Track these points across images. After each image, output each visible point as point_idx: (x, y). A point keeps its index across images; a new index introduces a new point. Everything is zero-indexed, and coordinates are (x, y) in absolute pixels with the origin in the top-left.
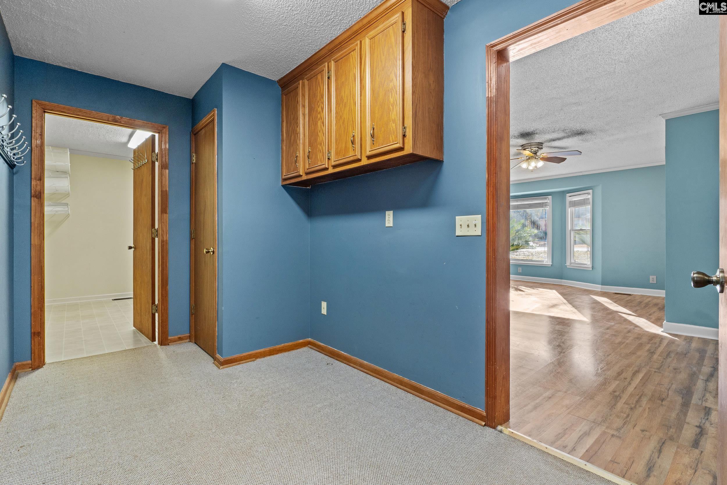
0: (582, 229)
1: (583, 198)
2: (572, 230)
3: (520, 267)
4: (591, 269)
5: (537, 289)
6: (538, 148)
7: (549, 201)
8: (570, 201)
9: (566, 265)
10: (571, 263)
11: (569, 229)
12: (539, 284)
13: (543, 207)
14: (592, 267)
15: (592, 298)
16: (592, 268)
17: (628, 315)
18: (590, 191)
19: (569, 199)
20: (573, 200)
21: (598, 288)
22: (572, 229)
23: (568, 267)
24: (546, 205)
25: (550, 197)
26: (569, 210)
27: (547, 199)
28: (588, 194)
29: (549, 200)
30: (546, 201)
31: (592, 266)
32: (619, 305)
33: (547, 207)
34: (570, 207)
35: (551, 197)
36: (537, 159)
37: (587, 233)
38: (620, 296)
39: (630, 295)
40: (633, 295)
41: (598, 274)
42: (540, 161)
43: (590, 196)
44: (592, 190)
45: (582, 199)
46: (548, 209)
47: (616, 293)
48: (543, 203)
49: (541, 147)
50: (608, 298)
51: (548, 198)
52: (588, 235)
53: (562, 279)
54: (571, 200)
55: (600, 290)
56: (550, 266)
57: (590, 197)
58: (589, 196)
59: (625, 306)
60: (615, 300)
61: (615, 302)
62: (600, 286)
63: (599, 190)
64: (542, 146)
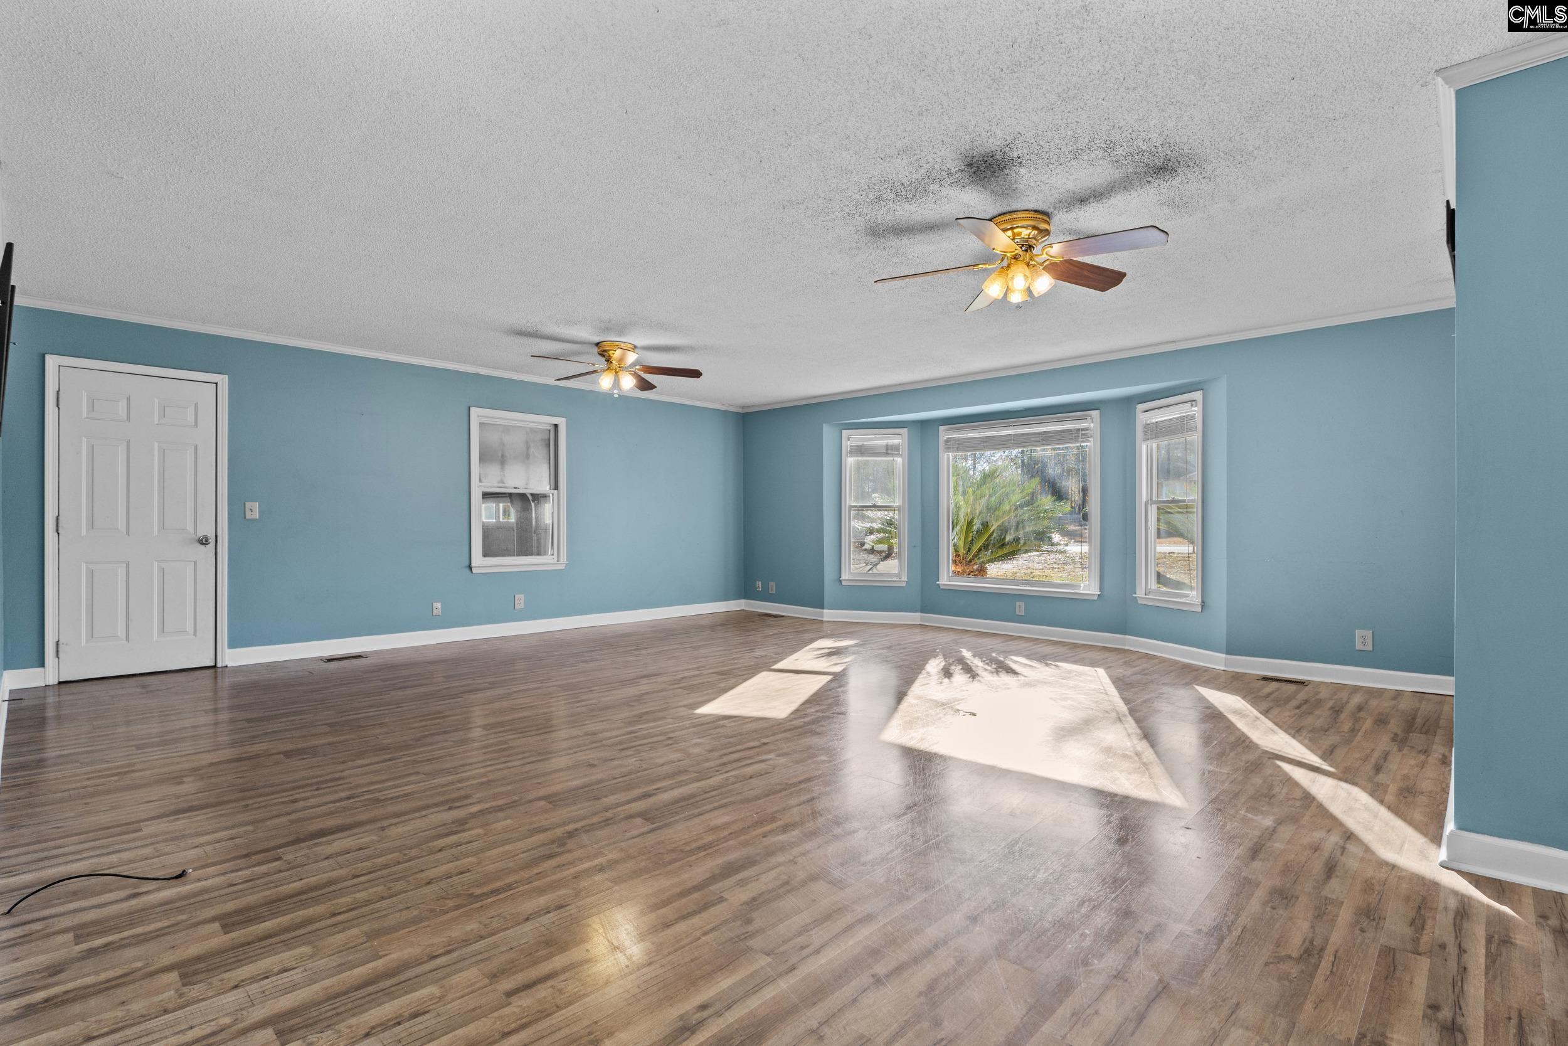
0: (1176, 498)
1: (1179, 416)
2: (1150, 501)
3: (1020, 601)
4: (1199, 610)
5: (1057, 666)
6: (1035, 228)
7: (1092, 425)
8: (1146, 424)
9: (1136, 597)
10: (1150, 592)
11: (1144, 499)
12: (1066, 647)
13: (1078, 442)
14: (1203, 602)
15: (1202, 699)
16: (1202, 606)
17: (1311, 774)
18: (1197, 395)
19: (1145, 417)
20: (1154, 421)
21: (1217, 661)
22: (1151, 499)
23: (1140, 602)
24: (1086, 436)
25: (1095, 414)
26: (1144, 447)
27: (1089, 419)
28: (1193, 402)
29: (1092, 422)
30: (1085, 425)
31: (1200, 600)
32: (1276, 724)
33: (1089, 441)
34: (1145, 440)
35: (1099, 415)
36: (1034, 266)
37: (1189, 510)
38: (1278, 689)
39: (1301, 683)
40: (1310, 682)
41: (1219, 624)
42: (1041, 275)
43: (1196, 409)
44: (1201, 392)
45: (1177, 418)
46: (1092, 445)
47: (1266, 678)
48: (1078, 430)
49: (1043, 226)
50: (1244, 698)
51: (1090, 416)
52: (1191, 515)
53: (1125, 633)
54: (1148, 422)
55: (1222, 668)
56: (1096, 598)
57: (1197, 411)
58: (1193, 409)
59: (1295, 731)
60: (1265, 705)
61: (1266, 713)
62: (1224, 656)
63: (1220, 392)
64: (1049, 223)
